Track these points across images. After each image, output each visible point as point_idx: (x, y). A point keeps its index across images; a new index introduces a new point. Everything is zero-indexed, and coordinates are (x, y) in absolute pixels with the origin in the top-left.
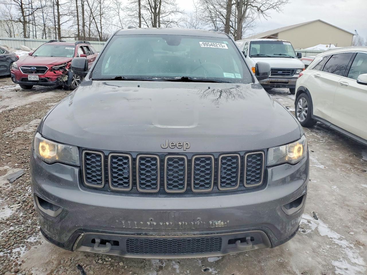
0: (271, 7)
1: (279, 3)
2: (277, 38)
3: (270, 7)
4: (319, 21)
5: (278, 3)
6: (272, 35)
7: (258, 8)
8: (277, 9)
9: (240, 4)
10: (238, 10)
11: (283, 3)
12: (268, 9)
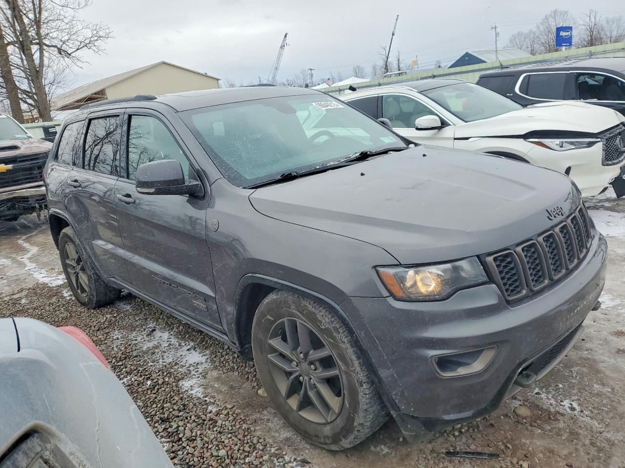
0: (84, 46)
1: (96, 38)
2: (105, 97)
3: (82, 46)
4: (164, 63)
5: (92, 39)
6: (95, 94)
7: (58, 49)
8: (94, 48)
9: (25, 43)
10: (24, 55)
11: (102, 39)
12: (78, 49)
